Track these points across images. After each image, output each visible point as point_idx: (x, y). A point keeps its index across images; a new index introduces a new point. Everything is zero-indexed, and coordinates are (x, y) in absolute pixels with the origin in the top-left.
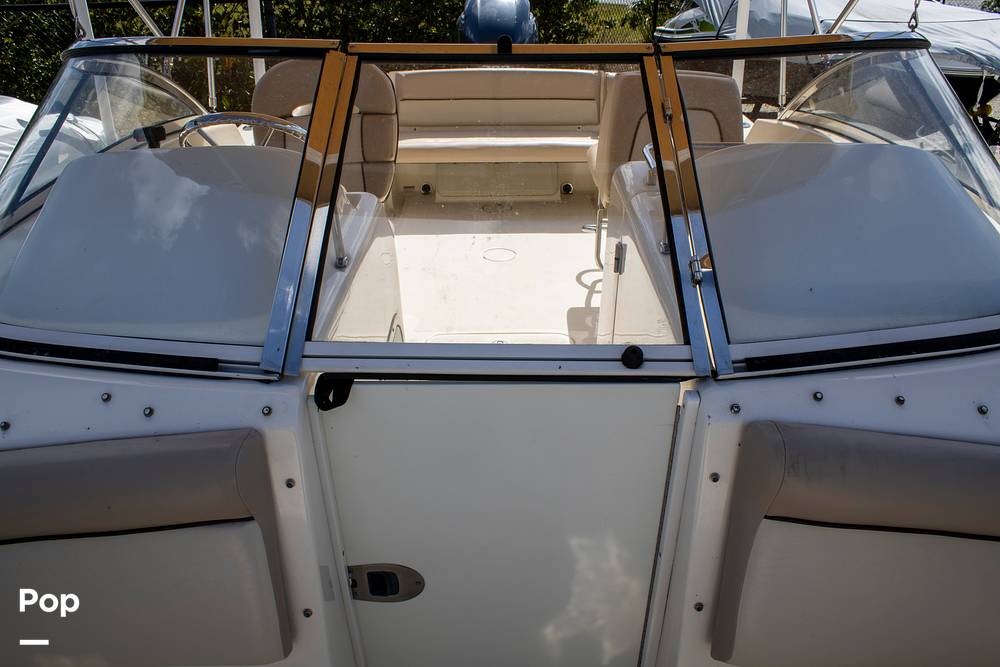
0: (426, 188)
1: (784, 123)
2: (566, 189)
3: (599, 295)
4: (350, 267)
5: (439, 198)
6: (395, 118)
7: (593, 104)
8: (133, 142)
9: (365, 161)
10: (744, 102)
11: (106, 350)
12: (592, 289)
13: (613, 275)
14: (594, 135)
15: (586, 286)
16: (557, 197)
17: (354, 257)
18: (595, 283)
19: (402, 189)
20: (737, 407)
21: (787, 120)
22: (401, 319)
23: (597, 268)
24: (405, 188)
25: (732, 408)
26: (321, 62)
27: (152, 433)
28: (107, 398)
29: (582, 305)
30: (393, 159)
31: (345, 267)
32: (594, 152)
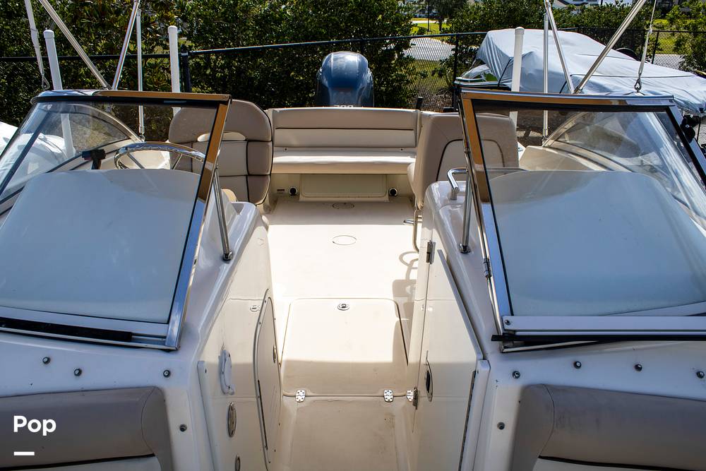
0: (293, 191)
1: (548, 150)
2: (393, 193)
3: (416, 270)
4: (234, 258)
5: (302, 198)
6: (270, 144)
7: (412, 133)
8: (82, 160)
9: (248, 175)
10: (518, 129)
11: (48, 324)
12: (410, 266)
13: (426, 264)
14: (413, 154)
15: (406, 264)
16: (386, 198)
17: (236, 253)
18: (413, 261)
19: (276, 191)
20: (518, 374)
21: (550, 147)
22: (271, 293)
23: (414, 250)
24: (278, 190)
25: (514, 374)
26: (216, 110)
27: (80, 389)
28: (47, 361)
29: (403, 278)
30: (269, 173)
31: (230, 260)
32: (412, 168)
